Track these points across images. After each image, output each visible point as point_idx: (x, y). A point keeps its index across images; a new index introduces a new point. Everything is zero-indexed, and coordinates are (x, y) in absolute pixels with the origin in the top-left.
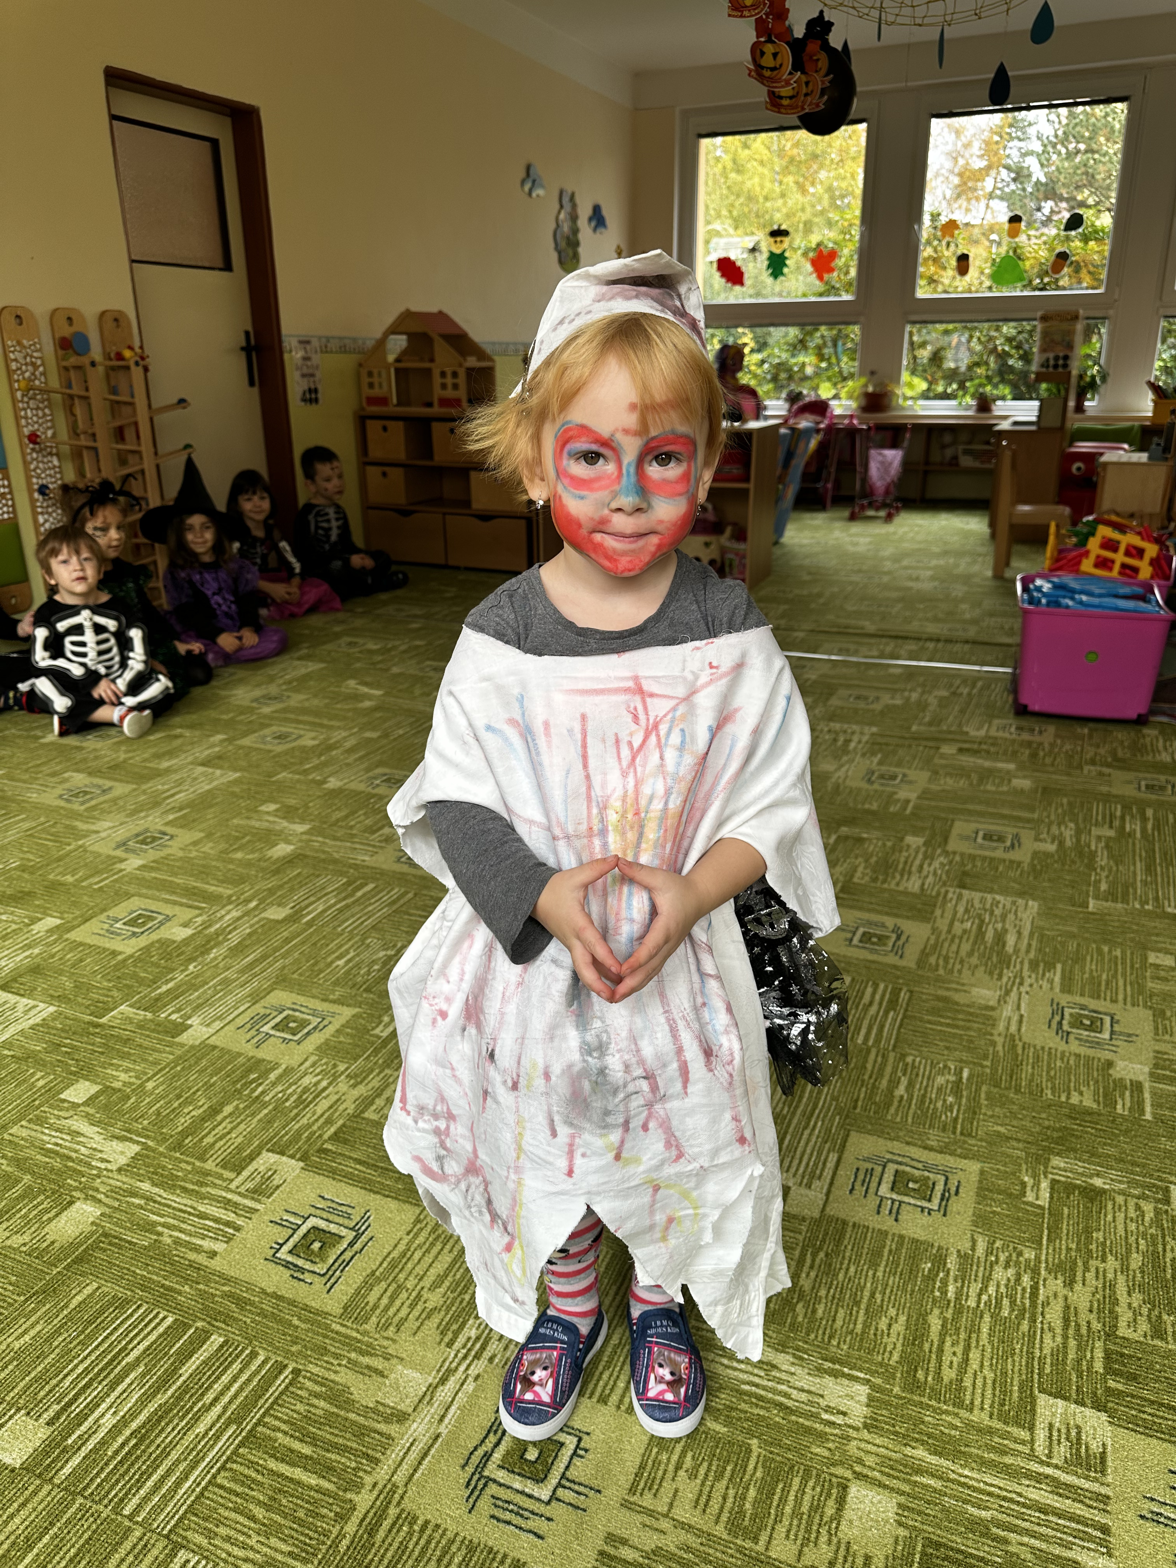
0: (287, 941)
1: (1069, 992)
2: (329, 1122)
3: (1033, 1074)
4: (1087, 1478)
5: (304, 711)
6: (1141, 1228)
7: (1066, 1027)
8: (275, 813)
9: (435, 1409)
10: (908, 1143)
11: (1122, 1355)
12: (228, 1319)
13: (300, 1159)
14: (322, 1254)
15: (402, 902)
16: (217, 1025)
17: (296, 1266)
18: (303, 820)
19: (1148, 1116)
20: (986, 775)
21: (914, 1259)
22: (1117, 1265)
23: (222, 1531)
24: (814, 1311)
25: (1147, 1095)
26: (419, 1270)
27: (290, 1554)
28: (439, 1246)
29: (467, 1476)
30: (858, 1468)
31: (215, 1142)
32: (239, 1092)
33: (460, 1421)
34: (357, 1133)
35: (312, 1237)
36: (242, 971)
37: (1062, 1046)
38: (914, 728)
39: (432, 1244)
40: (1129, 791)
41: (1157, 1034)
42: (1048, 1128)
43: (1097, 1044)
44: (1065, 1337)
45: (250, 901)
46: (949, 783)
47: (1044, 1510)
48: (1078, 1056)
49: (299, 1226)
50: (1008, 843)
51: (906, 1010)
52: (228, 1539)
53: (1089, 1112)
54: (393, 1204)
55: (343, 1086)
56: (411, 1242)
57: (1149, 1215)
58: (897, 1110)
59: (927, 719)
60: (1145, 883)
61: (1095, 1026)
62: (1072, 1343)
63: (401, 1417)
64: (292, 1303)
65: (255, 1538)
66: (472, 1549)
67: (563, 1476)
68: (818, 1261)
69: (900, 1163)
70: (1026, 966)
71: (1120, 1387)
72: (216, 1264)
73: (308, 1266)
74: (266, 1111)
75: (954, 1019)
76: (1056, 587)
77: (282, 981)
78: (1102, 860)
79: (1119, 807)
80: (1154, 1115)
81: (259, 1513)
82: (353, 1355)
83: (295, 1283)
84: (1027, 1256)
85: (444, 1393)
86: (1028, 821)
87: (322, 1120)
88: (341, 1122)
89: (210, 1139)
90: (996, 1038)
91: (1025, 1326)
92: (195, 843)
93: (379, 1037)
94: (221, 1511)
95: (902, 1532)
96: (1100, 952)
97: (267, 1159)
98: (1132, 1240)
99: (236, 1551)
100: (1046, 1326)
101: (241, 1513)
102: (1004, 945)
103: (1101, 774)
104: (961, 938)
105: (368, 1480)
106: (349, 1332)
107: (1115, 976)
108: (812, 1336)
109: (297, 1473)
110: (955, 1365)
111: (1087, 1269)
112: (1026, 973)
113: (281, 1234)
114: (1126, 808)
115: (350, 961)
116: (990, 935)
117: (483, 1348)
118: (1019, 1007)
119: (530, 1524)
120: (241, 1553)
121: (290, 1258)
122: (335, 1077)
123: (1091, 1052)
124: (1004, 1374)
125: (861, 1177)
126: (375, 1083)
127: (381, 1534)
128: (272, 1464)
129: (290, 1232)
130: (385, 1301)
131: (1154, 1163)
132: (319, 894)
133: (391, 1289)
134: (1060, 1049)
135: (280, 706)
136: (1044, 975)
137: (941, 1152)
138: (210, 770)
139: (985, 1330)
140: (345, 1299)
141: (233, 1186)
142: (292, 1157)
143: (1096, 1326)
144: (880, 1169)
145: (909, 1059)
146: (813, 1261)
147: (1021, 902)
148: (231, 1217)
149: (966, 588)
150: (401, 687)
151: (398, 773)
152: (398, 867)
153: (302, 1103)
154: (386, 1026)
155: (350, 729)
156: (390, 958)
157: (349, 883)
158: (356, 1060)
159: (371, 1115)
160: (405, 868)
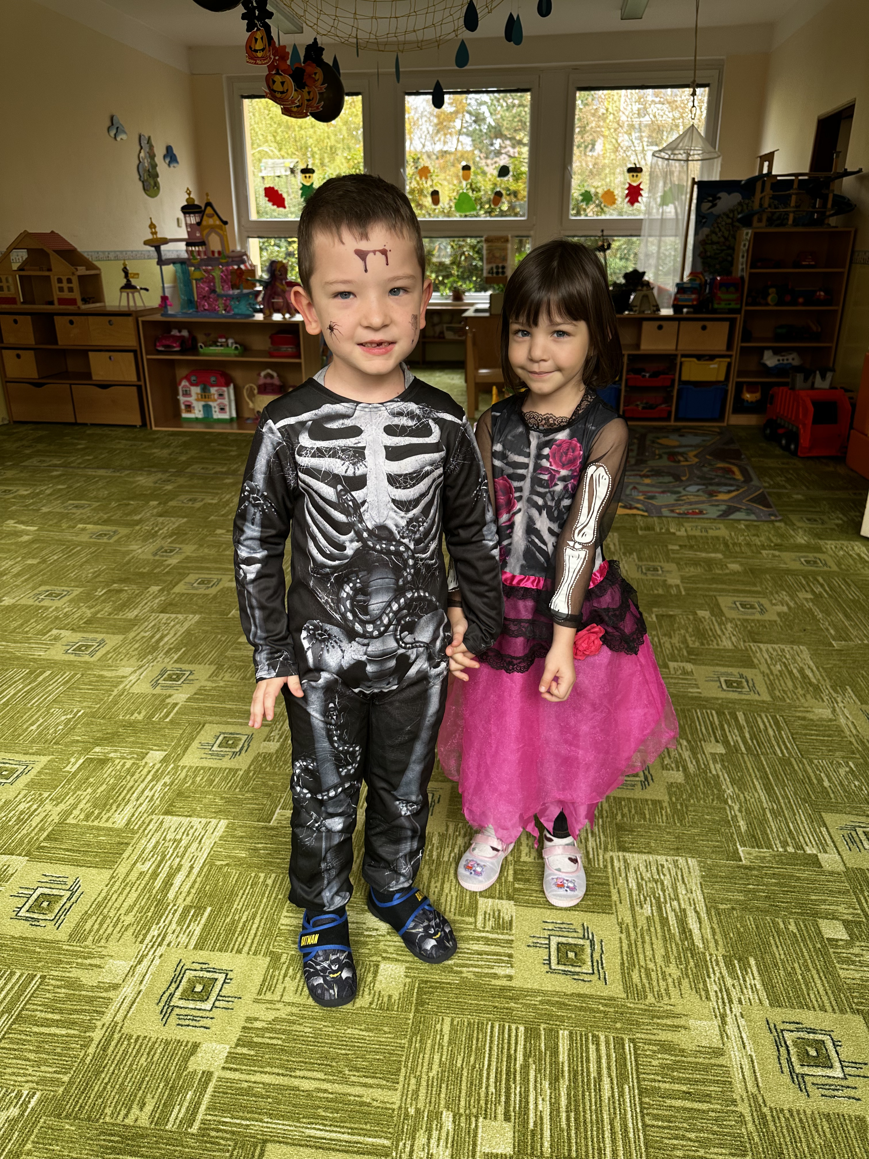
2: (42, 829)
4: (502, 934)
9: (137, 977)
11: (523, 871)
13: (25, 856)
14: (49, 908)
15: (73, 681)
17: (32, 918)
23: (9, 1070)
26: (117, 905)
27: (55, 1072)
28: (128, 889)
29: (160, 1008)
30: (384, 955)
33: (153, 981)
34: (63, 833)
35: (41, 900)
39: (124, 889)
47: (480, 953)
49: (31, 895)
52: (14, 1074)
54: (94, 871)
55: (48, 806)
56: (110, 890)
63: (115, 987)
64: (34, 940)
65: (31, 1070)
66: (167, 1043)
67: (218, 995)
71: (521, 887)
73: (41, 917)
81: (32, 1056)
82: (79, 961)
83: (34, 928)
85: (141, 969)
87: (37, 830)
88: (50, 829)
93: (69, 772)
94: (6, 1061)
95: (408, 980)
99: (19, 1079)
101: (20, 1059)
105: (99, 1024)
106: (75, 948)
109: (53, 1030)
115: (40, 725)
117: (163, 940)
119: (201, 1023)
120: (24, 1079)
121: (28, 915)
122: (42, 802)
126: (71, 801)
127: (111, 1048)
128: (35, 1029)
129: (25, 899)
130: (96, 926)
132: (11, 682)
133: (99, 919)
140: (69, 931)
142: (19, 855)
150: (51, 523)
151: (58, 589)
152: (66, 657)
153: (21, 821)
154: (73, 764)
155: (15, 558)
156: (70, 720)
157: (31, 673)
158: (55, 789)
159: (70, 820)
160: (72, 657)
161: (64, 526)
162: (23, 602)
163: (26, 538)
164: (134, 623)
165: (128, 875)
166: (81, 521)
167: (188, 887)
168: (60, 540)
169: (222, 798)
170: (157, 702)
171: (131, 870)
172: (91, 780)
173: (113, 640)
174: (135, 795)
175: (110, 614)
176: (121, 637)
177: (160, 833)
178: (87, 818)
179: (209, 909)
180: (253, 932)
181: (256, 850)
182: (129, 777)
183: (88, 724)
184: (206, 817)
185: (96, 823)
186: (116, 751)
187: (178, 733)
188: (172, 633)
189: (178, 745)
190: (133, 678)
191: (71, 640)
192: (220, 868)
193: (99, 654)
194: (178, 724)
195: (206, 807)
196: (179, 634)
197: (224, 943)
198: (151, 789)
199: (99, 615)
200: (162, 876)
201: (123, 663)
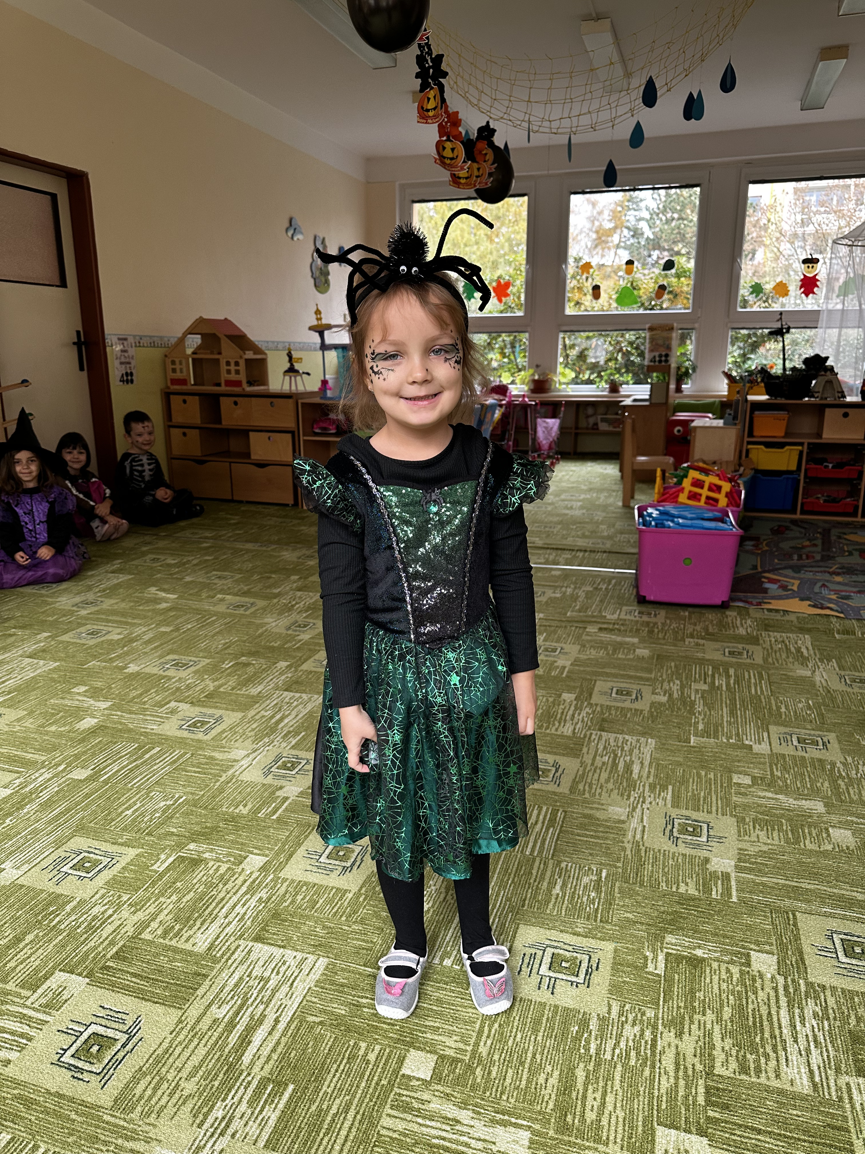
0: (88, 796)
1: (678, 807)
2: (112, 943)
3: (652, 871)
5: (114, 612)
6: (731, 987)
7: (675, 834)
8: (84, 694)
10: (561, 931)
11: (718, 1089)
12: (15, 1118)
13: (86, 976)
14: (99, 1055)
15: (181, 761)
16: (26, 867)
17: (76, 1067)
18: (106, 699)
19: (734, 899)
20: (618, 647)
21: (565, 1024)
22: (714, 1017)
24: (489, 1073)
25: (733, 883)
26: (178, 1064)
28: (196, 1041)
31: (17, 966)
32: (40, 923)
34: (134, 951)
35: (92, 1041)
36: (50, 823)
37: (673, 849)
38: (569, 614)
39: (191, 1041)
40: (717, 656)
41: (740, 836)
42: (663, 913)
43: (698, 846)
44: (677, 1078)
45: (60, 765)
46: (593, 653)
48: (684, 855)
49: (82, 1033)
50: (634, 697)
51: (562, 826)
53: (693, 899)
54: (160, 1009)
56: (173, 1040)
57: (736, 976)
58: (554, 906)
59: (577, 607)
60: (729, 723)
61: (696, 832)
62: (682, 1082)
64: (72, 1100)
68: (493, 1031)
69: (556, 947)
70: (647, 788)
71: (717, 1115)
72: (10, 1071)
73: (87, 1067)
74: (60, 937)
75: (595, 831)
76: (661, 513)
77: (81, 829)
78: (699, 707)
79: (710, 668)
80: (738, 897)
82: (120, 1141)
83: (75, 1082)
84: (648, 1015)
86: (648, 680)
87: (107, 942)
88: (122, 943)
89: (12, 964)
90: (626, 845)
91: (647, 1072)
92: (19, 720)
93: (156, 872)
96: (699, 775)
97: (59, 977)
98: (724, 996)
100: (662, 1071)
102: (631, 773)
103: (697, 644)
104: (601, 769)
106: (117, 1121)
107: (710, 793)
108: (488, 1094)
110: (595, 1107)
111: (692, 1022)
112: (647, 794)
113: (65, 1041)
114: (715, 668)
115: (136, 810)
116: (621, 766)
117: (227, 1126)
118: (642, 821)
121: (72, 1061)
122: (119, 906)
123: (693, 852)
124: (632, 1112)
125: (526, 961)
126: (152, 910)
129: (74, 1038)
130: (149, 1092)
131: (739, 935)
132: (116, 757)
133: (155, 1081)
134: (672, 850)
135: (96, 609)
136: (659, 794)
137: (586, 937)
138: (36, 661)
139: (618, 1077)
140: (116, 1093)
141: (28, 1003)
142: (80, 975)
143: (699, 1067)
144: (542, 952)
145: (563, 865)
146: (490, 1031)
147: (643, 740)
148: (26, 1029)
149: (604, 514)
150: (191, 592)
151: (185, 659)
152: (179, 734)
153: (91, 929)
154: (163, 862)
155: (149, 625)
156: (168, 807)
157: (139, 748)
158: (136, 891)
159: (146, 935)
160: (185, 734)
161: (204, 595)
162: (147, 670)
163: (164, 605)
164: (255, 700)
165: (198, 1021)
166: (221, 592)
167: (269, 1049)
168: (197, 609)
169: (324, 927)
170: (266, 794)
171: (204, 1014)
172: (179, 884)
173: (232, 718)
174: (224, 910)
175: (233, 689)
176: (240, 715)
177: (245, 967)
178: (165, 933)
179: (291, 1087)
180: (344, 1133)
181: (359, 1006)
182: (221, 885)
183: (187, 814)
184: (302, 951)
185: (173, 943)
186: (212, 851)
187: (283, 835)
188: (294, 713)
189: (281, 850)
190: (245, 763)
191: (188, 714)
192: (311, 1027)
193: (214, 733)
194: (286, 823)
195: (304, 937)
196: (300, 716)
197: (305, 1144)
198: (244, 905)
199: (222, 690)
200: (240, 1028)
201: (237, 745)
